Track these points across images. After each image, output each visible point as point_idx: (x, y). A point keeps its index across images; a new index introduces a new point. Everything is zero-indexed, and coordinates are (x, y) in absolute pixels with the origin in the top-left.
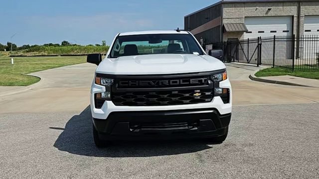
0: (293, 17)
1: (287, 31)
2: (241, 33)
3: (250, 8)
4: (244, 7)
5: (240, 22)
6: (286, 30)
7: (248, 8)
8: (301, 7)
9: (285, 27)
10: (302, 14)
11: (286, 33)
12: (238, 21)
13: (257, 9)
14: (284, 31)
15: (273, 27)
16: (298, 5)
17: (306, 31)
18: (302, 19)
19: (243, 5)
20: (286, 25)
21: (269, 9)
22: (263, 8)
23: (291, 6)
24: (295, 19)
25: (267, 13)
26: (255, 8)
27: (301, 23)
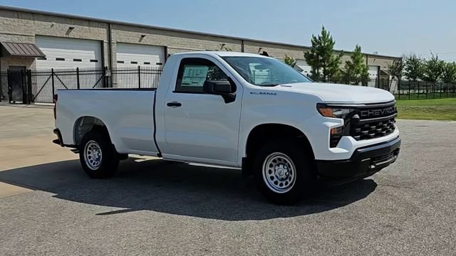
0: (102, 42)
1: (96, 61)
2: (31, 59)
3: (43, 23)
4: (34, 20)
5: (28, 42)
6: (94, 59)
7: (39, 22)
8: (112, 31)
9: (92, 54)
10: (113, 40)
11: (94, 63)
12: (24, 40)
13: (53, 25)
14: (91, 61)
15: (78, 53)
16: (107, 27)
17: (118, 62)
18: (114, 47)
19: (31, 16)
20: (93, 52)
21: (71, 28)
22: (63, 25)
23: (98, 27)
24: (106, 45)
25: (67, 33)
26: (51, 24)
27: (113, 51)
